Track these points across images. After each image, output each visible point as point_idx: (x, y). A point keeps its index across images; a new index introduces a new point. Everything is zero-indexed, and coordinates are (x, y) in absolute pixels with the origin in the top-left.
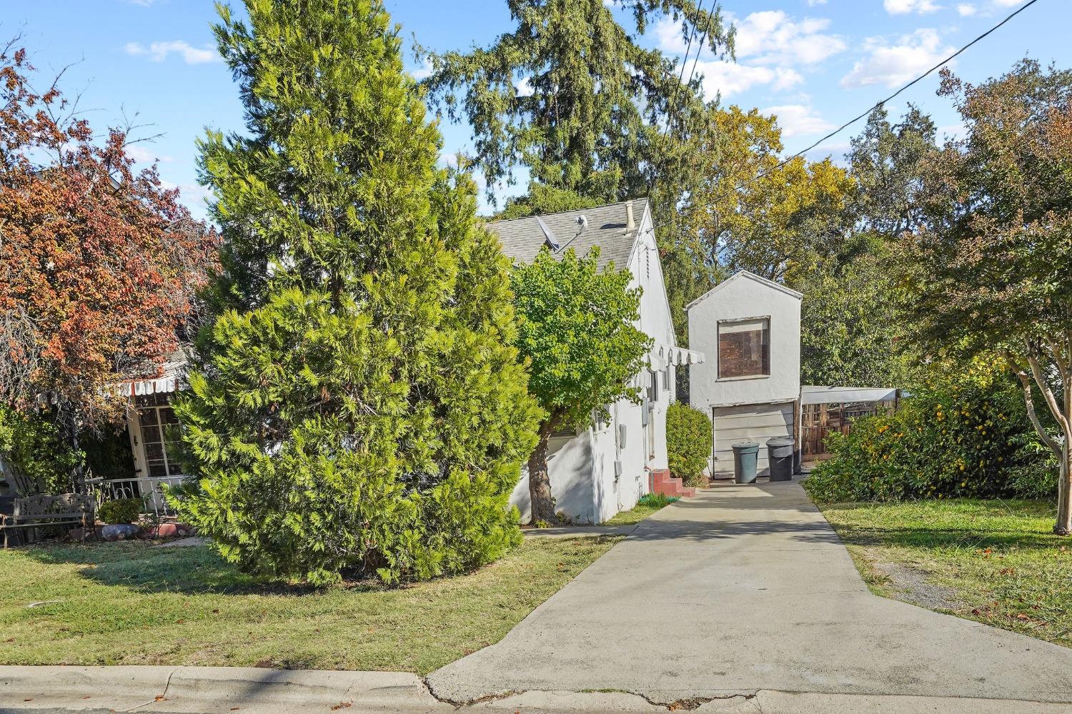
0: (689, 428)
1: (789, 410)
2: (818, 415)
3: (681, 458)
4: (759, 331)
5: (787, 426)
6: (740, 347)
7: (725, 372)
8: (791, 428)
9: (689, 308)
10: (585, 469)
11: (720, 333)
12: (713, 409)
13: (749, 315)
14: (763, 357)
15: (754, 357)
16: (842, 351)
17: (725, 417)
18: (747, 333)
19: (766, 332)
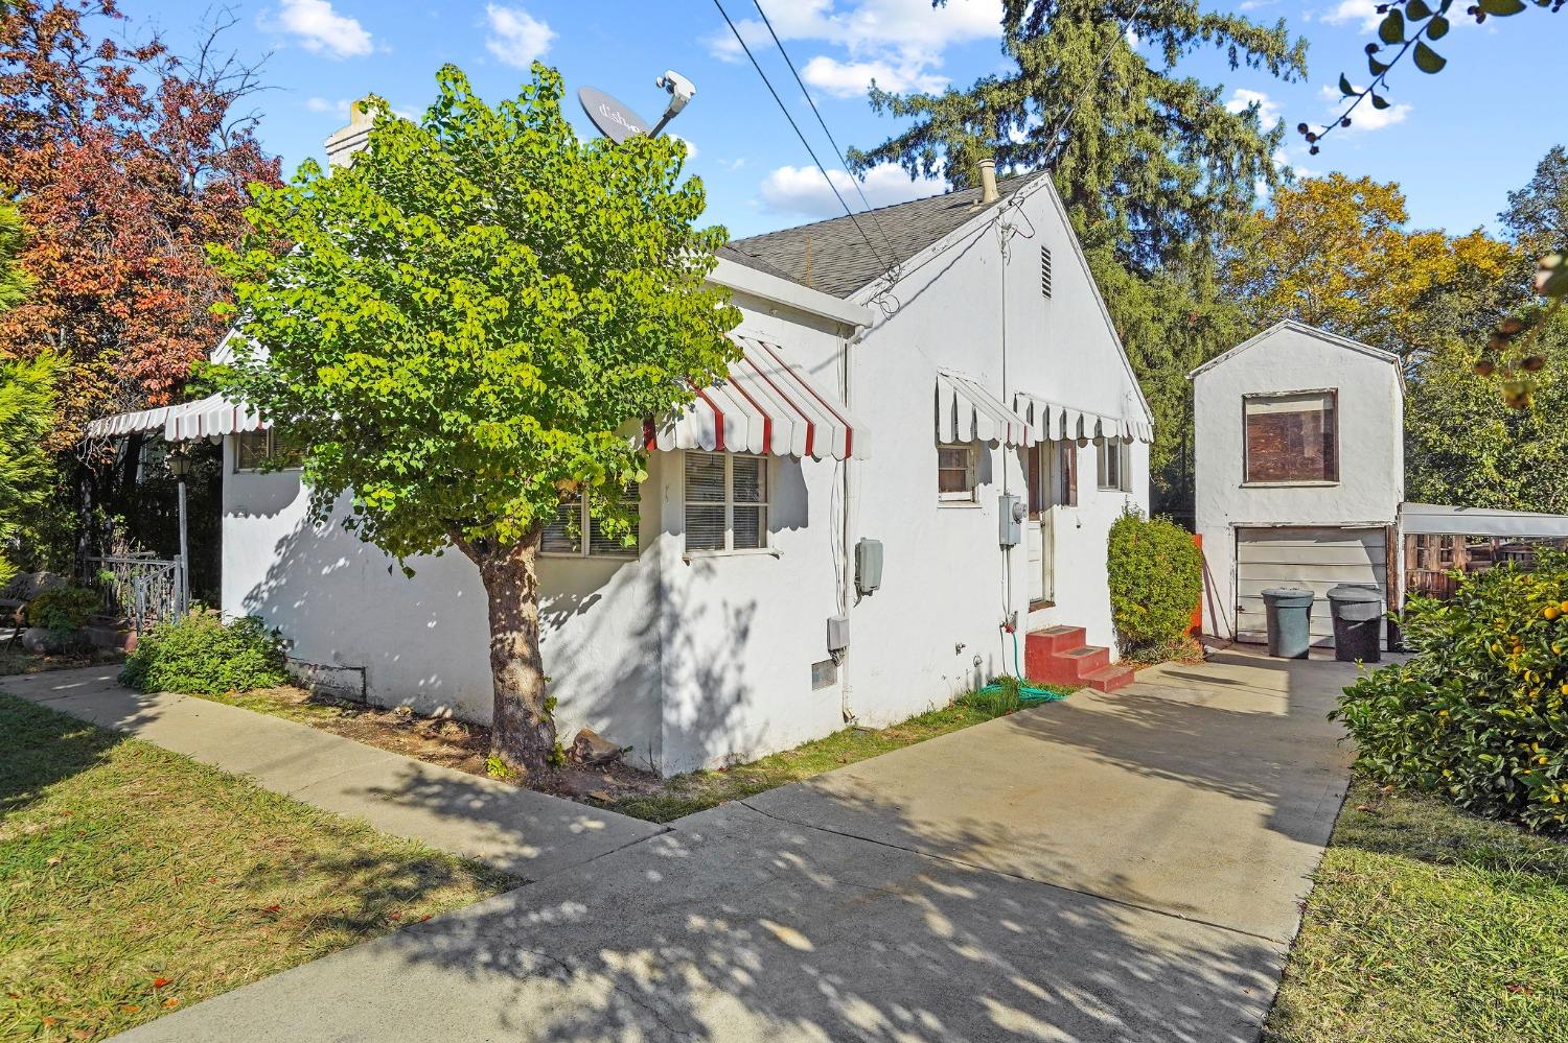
0: (1151, 557)
1: (1379, 540)
2: (1449, 553)
3: (1135, 607)
4: (1318, 412)
5: (1375, 566)
6: (1283, 436)
7: (1257, 473)
8: (1382, 571)
9: (1195, 375)
10: (652, 636)
11: (1248, 412)
12: (1237, 529)
13: (1298, 387)
14: (1325, 454)
15: (1309, 452)
16: (1499, 460)
17: (1259, 543)
18: (1297, 415)
19: (1331, 414)
